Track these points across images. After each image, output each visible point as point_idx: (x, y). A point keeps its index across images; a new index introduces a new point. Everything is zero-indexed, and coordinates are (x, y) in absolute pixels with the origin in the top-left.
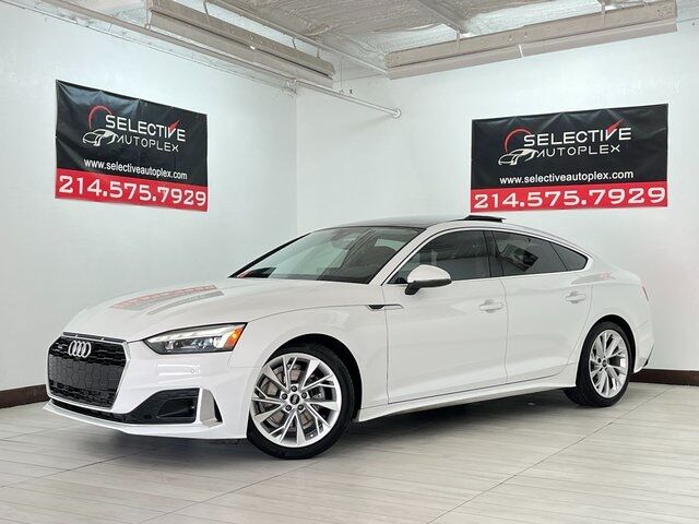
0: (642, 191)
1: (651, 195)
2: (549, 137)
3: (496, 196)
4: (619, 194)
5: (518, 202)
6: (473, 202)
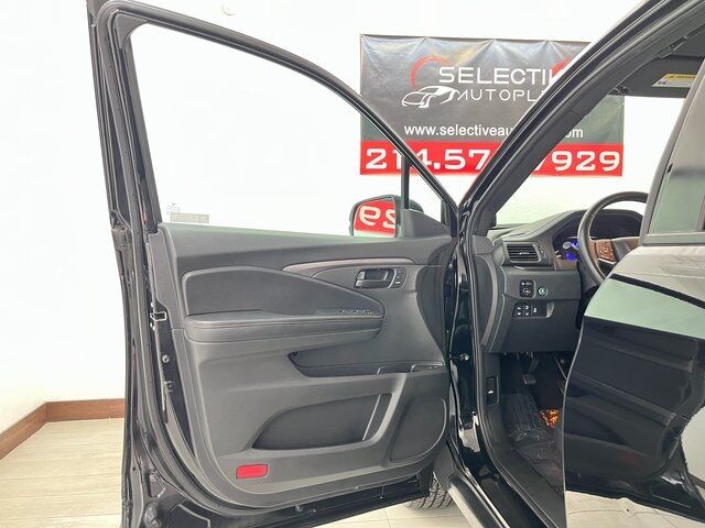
0: (592, 154)
1: (603, 161)
2: (474, 72)
4: (565, 157)
5: (430, 163)
6: (365, 159)
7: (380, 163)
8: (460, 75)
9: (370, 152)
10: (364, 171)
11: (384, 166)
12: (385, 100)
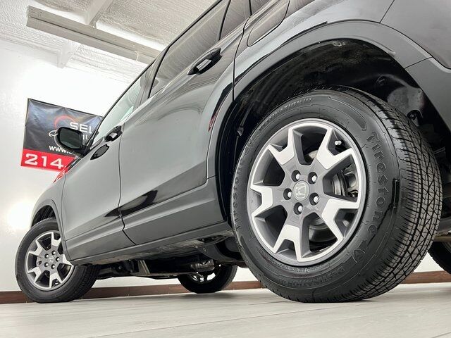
2: (88, 128)
3: (45, 158)
5: (63, 166)
6: (24, 159)
7: (34, 162)
8: (81, 128)
9: (28, 155)
10: (23, 164)
11: (36, 163)
12: (39, 131)
